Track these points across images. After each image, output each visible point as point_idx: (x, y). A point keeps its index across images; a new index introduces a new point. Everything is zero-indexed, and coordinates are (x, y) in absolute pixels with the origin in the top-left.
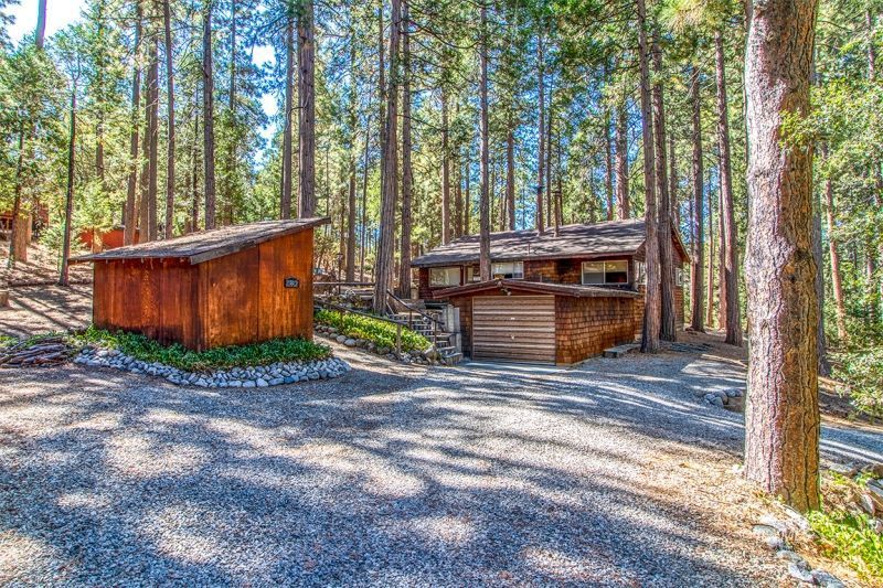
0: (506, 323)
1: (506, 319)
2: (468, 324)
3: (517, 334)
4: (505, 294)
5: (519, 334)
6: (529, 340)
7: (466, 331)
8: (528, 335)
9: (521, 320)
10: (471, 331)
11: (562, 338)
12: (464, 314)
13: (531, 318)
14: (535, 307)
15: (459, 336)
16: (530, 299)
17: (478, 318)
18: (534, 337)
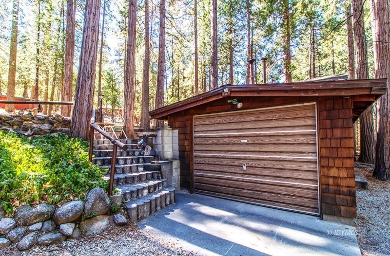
0: (234, 148)
1: (233, 142)
2: (187, 148)
3: (250, 163)
4: (234, 108)
5: (254, 163)
6: (268, 172)
7: (185, 156)
8: (270, 164)
9: (258, 142)
10: (191, 157)
11: (334, 172)
12: (182, 137)
13: (273, 140)
14: (280, 124)
15: (176, 164)
16: (271, 112)
17: (199, 141)
18: (279, 168)
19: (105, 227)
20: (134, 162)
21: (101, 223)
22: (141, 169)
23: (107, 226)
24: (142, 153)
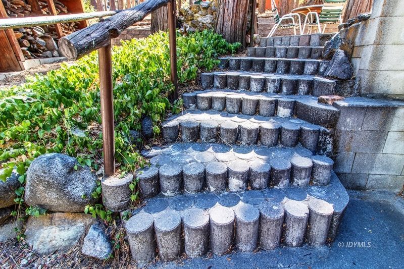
19: (64, 244)
20: (284, 89)
21: (57, 233)
22: (283, 112)
23: (67, 243)
24: (322, 70)
